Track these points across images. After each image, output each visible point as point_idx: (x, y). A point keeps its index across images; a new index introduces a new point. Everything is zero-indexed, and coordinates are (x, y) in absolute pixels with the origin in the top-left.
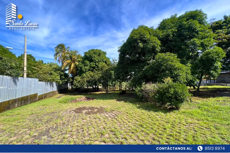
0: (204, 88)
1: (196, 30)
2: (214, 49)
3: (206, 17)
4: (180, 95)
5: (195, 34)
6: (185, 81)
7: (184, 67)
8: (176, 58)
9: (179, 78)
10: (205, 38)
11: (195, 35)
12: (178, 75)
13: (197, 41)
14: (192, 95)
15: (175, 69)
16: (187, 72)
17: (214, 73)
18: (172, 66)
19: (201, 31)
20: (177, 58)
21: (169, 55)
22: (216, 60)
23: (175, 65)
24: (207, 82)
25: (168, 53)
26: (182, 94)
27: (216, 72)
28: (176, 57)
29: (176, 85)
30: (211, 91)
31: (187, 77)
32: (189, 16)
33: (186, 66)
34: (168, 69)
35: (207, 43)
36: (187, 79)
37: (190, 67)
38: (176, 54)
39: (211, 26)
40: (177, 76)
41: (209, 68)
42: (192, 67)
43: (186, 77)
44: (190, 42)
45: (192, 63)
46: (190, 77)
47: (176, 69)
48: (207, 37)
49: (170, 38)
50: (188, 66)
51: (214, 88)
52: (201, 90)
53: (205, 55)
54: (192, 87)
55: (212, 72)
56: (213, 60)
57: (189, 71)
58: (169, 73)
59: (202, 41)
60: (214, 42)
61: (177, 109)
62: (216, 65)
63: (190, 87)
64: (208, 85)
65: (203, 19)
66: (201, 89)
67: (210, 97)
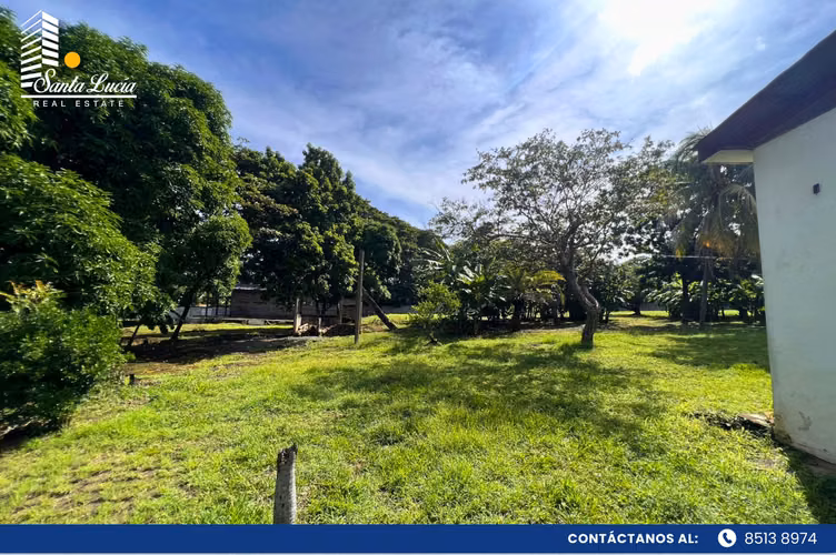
0: (194, 332)
1: (197, 141)
2: (231, 218)
3: (229, 122)
4: (76, 363)
5: (191, 151)
6: (128, 304)
7: (132, 253)
8: (103, 209)
9: (101, 290)
10: (217, 179)
11: (191, 156)
12: (101, 281)
13: (195, 180)
14: (133, 357)
15: (91, 253)
16: (139, 272)
17: (222, 287)
18: (74, 235)
19: (211, 154)
20: (112, 208)
21: (71, 186)
22: (230, 252)
23: (94, 235)
24: (209, 314)
25: (66, 177)
26: (88, 360)
27: (226, 283)
28: (108, 203)
29: (66, 322)
30: (208, 338)
31: (135, 291)
32: (183, 85)
33: (142, 250)
34: (54, 244)
35: (219, 197)
36: (135, 300)
37: (157, 255)
38: (108, 193)
39: (239, 155)
40: (92, 280)
41: (212, 271)
42: (161, 257)
43: (131, 289)
44: (172, 172)
45: (165, 244)
46: (149, 292)
47: (96, 254)
48: (224, 179)
49: (96, 118)
50: (151, 252)
51: (218, 331)
52: (183, 338)
53: (209, 230)
54: (157, 330)
55: (216, 282)
56: (223, 250)
57: (150, 271)
58: (51, 263)
59: (209, 184)
60: (234, 200)
61: (54, 426)
62: (228, 264)
63: (152, 328)
64: (207, 322)
65: (222, 124)
66: (186, 333)
67: (199, 360)
